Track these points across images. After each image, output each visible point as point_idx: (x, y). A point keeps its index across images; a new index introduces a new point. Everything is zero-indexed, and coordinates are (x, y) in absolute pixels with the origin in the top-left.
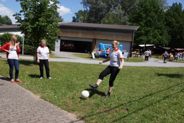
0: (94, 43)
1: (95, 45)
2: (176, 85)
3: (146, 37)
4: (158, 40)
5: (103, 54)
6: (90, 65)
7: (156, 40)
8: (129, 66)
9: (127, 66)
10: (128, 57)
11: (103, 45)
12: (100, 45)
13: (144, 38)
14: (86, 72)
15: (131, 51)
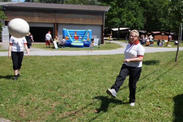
0: (56, 29)
1: (58, 32)
2: (152, 74)
3: (119, 19)
4: (132, 22)
5: (68, 41)
6: (51, 57)
7: (130, 22)
8: (100, 55)
9: (98, 56)
10: (99, 44)
11: (68, 30)
12: (63, 31)
13: (117, 20)
14: (45, 67)
15: (102, 37)
